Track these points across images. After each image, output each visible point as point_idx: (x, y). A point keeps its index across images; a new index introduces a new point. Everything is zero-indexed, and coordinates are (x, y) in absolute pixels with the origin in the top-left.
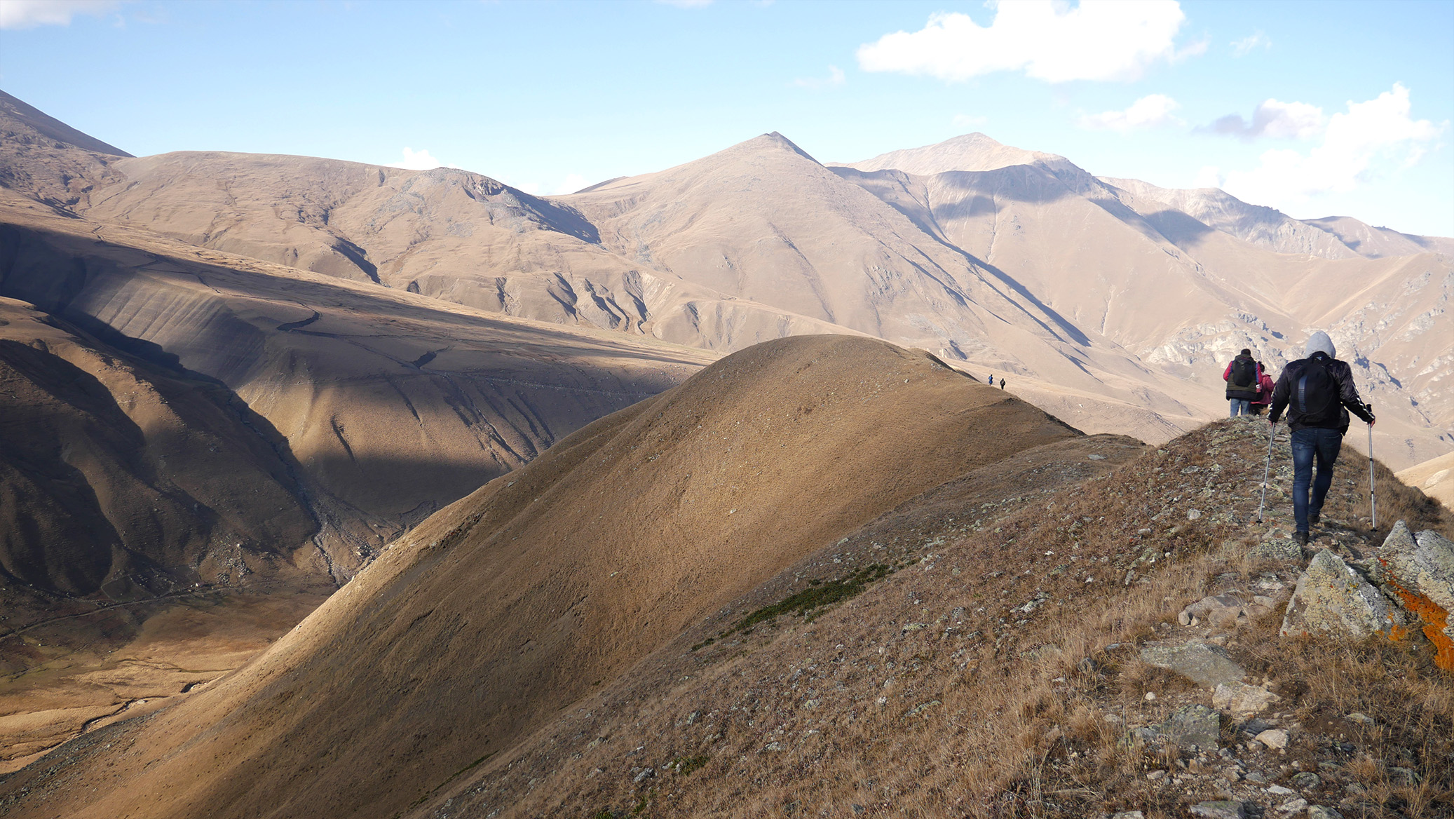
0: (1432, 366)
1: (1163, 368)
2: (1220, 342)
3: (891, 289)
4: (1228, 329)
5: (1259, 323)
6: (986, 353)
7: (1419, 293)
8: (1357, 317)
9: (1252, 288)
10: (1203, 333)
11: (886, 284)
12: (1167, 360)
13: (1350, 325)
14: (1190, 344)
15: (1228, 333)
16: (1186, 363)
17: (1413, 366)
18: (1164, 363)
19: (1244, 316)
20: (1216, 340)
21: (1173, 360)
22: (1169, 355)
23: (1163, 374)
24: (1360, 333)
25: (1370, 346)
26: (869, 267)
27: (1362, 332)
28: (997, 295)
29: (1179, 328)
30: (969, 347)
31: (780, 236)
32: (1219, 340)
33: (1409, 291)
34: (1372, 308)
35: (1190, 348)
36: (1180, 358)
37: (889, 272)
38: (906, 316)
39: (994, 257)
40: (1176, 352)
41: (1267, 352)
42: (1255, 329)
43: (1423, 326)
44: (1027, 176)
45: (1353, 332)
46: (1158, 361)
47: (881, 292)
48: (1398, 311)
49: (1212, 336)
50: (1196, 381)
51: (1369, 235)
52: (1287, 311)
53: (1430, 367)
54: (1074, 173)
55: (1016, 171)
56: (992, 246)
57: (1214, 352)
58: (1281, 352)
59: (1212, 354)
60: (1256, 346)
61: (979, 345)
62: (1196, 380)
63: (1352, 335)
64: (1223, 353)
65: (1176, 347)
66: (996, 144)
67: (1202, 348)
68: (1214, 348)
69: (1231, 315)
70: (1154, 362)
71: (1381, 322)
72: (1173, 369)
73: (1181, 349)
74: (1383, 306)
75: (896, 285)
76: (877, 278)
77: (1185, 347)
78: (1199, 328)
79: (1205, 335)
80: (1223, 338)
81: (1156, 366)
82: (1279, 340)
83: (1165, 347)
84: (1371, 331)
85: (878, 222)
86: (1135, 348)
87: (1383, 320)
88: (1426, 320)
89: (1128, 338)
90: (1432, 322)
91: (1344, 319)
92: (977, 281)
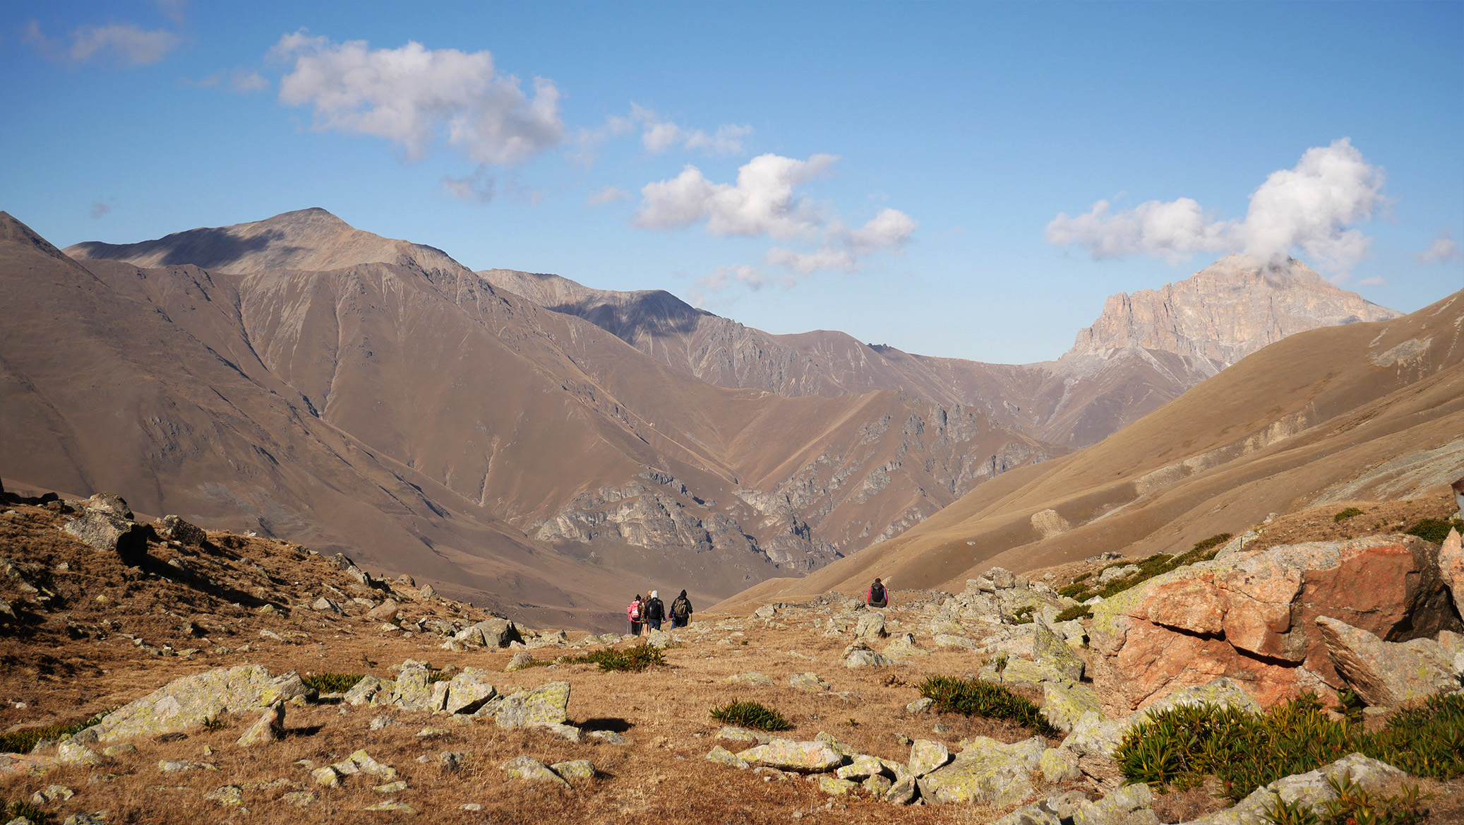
0: (885, 534)
1: (555, 546)
2: (626, 511)
3: (178, 450)
4: (636, 493)
5: (677, 484)
6: (308, 534)
7: (878, 441)
8: (807, 473)
9: (688, 435)
10: (606, 499)
11: (171, 443)
12: (560, 536)
13: (799, 484)
14: (588, 514)
15: (635, 499)
16: (585, 540)
17: (865, 534)
18: (557, 541)
19: (657, 475)
20: (622, 508)
21: (568, 536)
22: (563, 529)
23: (554, 555)
24: (809, 494)
25: (821, 511)
26: (145, 419)
27: (812, 492)
28: (329, 455)
29: (576, 494)
30: (286, 526)
31: (13, 375)
32: (625, 507)
33: (866, 440)
34: (825, 461)
35: (589, 518)
36: (577, 533)
37: (174, 426)
38: (200, 487)
39: (335, 396)
40: (572, 525)
41: (683, 522)
42: (671, 493)
43: (879, 484)
44: (384, 279)
45: (802, 492)
46: (549, 538)
47: (164, 455)
48: (854, 465)
49: (617, 503)
50: (595, 563)
51: (863, 357)
52: (729, 467)
53: (882, 536)
54: (454, 274)
55: (369, 272)
56: (333, 381)
57: (619, 524)
58: (701, 521)
59: (617, 526)
60: (669, 515)
61: (300, 523)
62: (597, 561)
63: (800, 496)
64: (630, 525)
65: (570, 519)
66: (344, 225)
67: (605, 519)
68: (619, 519)
69: (640, 475)
70: (544, 539)
71: (834, 480)
72: (568, 548)
73: (579, 521)
74: (838, 459)
75: (185, 443)
76: (160, 434)
77: (583, 519)
78: (601, 493)
79: (608, 502)
80: (630, 505)
81: (546, 544)
82: (700, 506)
83: (558, 519)
84: (822, 491)
85: (161, 353)
86: (522, 522)
87: (836, 477)
88: (882, 477)
89: (513, 508)
90: (888, 478)
91: (794, 476)
92: (301, 435)
